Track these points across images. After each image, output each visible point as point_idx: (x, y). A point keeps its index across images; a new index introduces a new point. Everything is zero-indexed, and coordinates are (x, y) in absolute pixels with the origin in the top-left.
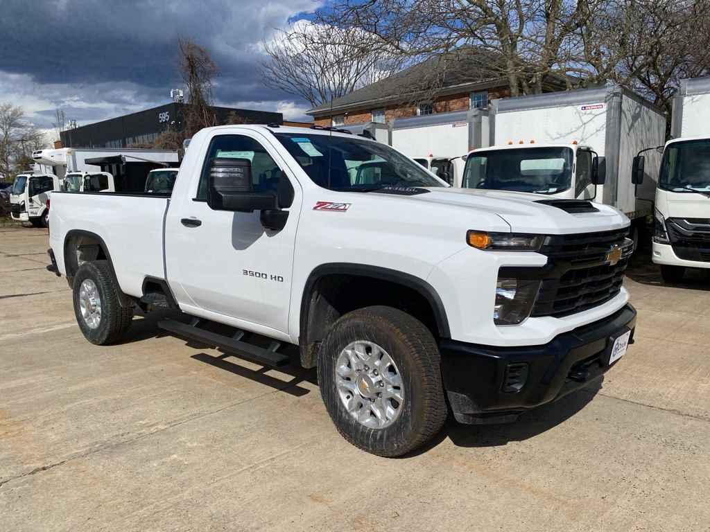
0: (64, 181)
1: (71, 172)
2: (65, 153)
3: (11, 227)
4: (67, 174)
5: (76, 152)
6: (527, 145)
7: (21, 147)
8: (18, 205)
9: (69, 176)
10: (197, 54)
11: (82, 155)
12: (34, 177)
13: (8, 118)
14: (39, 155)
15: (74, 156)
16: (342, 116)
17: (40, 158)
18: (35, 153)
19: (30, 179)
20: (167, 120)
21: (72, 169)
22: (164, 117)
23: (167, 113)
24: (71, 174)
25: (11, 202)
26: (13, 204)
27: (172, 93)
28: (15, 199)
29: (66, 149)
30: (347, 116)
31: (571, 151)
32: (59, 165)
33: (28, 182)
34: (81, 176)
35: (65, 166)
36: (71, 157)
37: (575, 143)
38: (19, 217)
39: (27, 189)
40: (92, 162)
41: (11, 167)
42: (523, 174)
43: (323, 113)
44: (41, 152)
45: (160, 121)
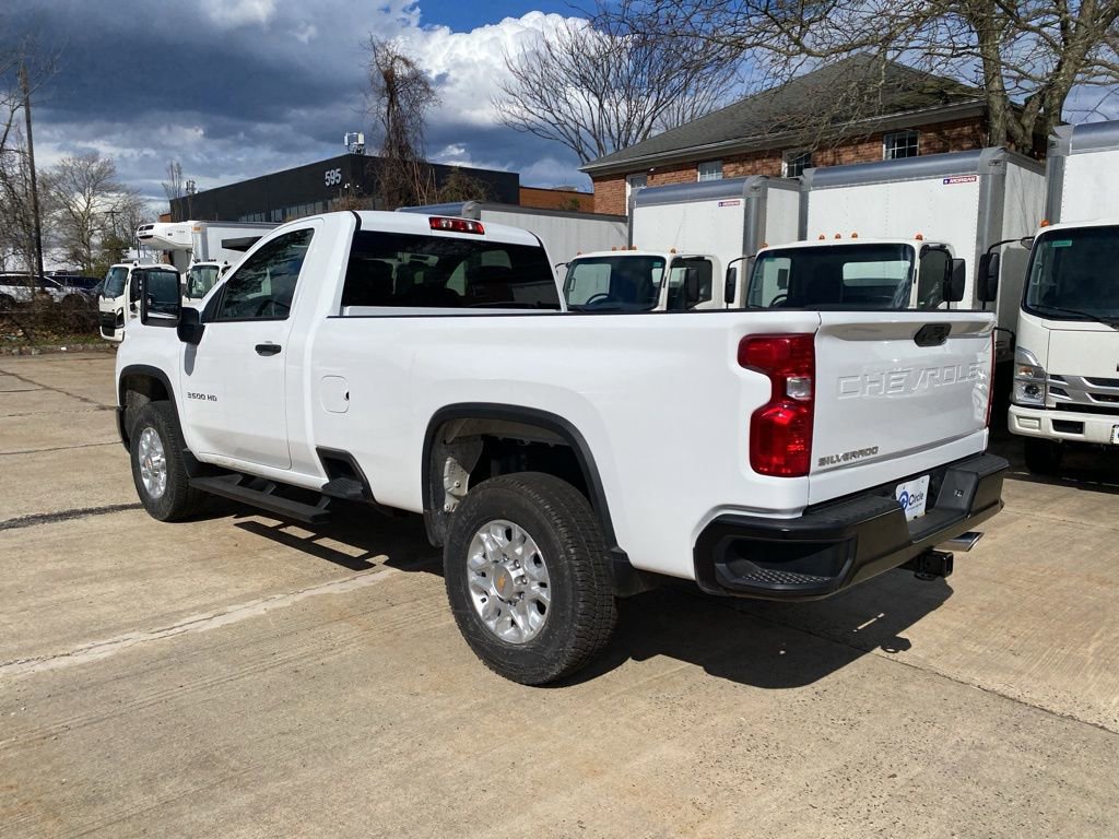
0: (188, 276)
1: (199, 261)
2: (191, 230)
3: (98, 350)
4: (192, 264)
5: (209, 229)
6: (846, 241)
7: (110, 224)
8: (112, 314)
9: (195, 268)
10: (401, 71)
11: (219, 233)
12: (140, 269)
13: (93, 177)
14: (149, 232)
15: (204, 236)
16: (644, 175)
17: (151, 236)
18: (141, 229)
19: (133, 272)
20: (338, 182)
21: (200, 256)
22: (333, 176)
23: (338, 170)
24: (198, 264)
25: (101, 310)
26: (104, 313)
27: (346, 138)
28: (108, 305)
29: (191, 223)
30: (653, 174)
31: (912, 250)
32: (179, 250)
33: (130, 276)
34: (217, 268)
35: (189, 251)
36: (199, 236)
37: (919, 238)
38: (113, 335)
39: (127, 288)
40: (233, 244)
41: (95, 253)
42: (847, 284)
43: (611, 168)
44: (151, 227)
45: (327, 184)
